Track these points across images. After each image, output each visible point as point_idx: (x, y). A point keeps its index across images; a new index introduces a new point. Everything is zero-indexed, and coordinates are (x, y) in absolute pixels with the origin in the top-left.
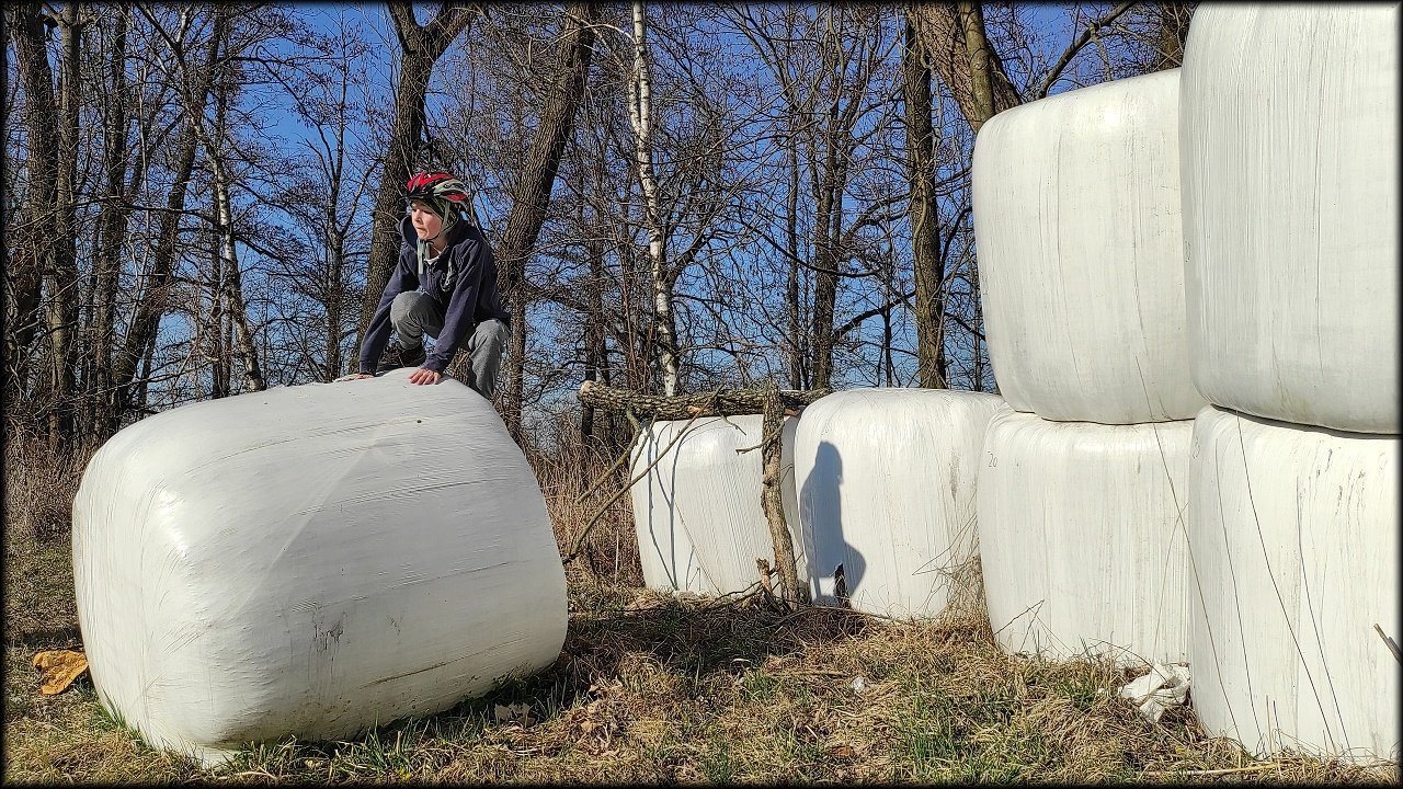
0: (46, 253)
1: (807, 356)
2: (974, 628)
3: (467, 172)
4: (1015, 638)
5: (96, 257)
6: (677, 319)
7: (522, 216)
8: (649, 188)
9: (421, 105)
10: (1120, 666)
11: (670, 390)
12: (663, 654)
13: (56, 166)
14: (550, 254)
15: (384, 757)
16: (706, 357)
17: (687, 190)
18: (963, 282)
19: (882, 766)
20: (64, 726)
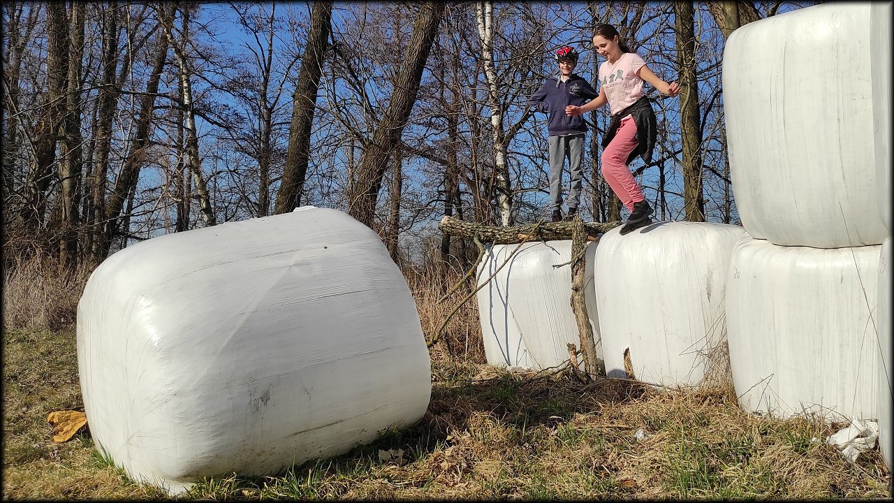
0: (59, 125)
1: (604, 196)
2: (724, 393)
3: (361, 66)
4: (753, 400)
5: (95, 127)
6: (511, 170)
7: (400, 96)
8: (490, 77)
9: (329, 18)
10: (828, 422)
11: (505, 221)
12: (499, 413)
13: (68, 63)
14: (419, 124)
15: (299, 488)
16: (529, 197)
17: (518, 78)
18: (717, 142)
19: (658, 491)
20: (69, 465)
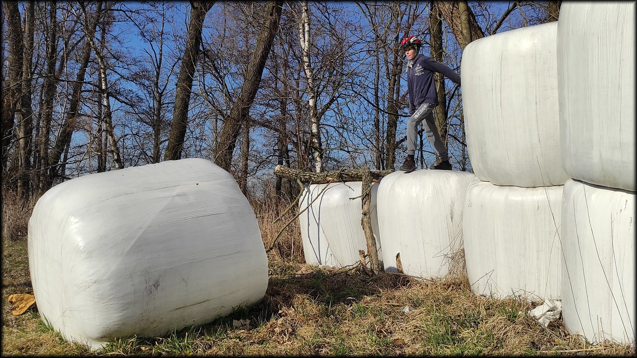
0: (17, 102)
1: (383, 154)
2: (461, 283)
3: (222, 65)
4: (480, 288)
5: (41, 104)
6: (322, 136)
7: (248, 85)
8: (308, 74)
9: (200, 33)
10: (529, 301)
11: (318, 170)
12: (314, 295)
13: (22, 60)
14: (261, 104)
15: (179, 345)
16: (336, 154)
17: (327, 75)
18: (457, 119)
19: (418, 348)
20: (23, 331)
